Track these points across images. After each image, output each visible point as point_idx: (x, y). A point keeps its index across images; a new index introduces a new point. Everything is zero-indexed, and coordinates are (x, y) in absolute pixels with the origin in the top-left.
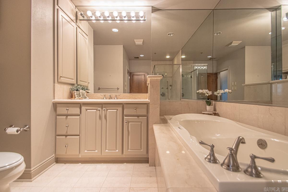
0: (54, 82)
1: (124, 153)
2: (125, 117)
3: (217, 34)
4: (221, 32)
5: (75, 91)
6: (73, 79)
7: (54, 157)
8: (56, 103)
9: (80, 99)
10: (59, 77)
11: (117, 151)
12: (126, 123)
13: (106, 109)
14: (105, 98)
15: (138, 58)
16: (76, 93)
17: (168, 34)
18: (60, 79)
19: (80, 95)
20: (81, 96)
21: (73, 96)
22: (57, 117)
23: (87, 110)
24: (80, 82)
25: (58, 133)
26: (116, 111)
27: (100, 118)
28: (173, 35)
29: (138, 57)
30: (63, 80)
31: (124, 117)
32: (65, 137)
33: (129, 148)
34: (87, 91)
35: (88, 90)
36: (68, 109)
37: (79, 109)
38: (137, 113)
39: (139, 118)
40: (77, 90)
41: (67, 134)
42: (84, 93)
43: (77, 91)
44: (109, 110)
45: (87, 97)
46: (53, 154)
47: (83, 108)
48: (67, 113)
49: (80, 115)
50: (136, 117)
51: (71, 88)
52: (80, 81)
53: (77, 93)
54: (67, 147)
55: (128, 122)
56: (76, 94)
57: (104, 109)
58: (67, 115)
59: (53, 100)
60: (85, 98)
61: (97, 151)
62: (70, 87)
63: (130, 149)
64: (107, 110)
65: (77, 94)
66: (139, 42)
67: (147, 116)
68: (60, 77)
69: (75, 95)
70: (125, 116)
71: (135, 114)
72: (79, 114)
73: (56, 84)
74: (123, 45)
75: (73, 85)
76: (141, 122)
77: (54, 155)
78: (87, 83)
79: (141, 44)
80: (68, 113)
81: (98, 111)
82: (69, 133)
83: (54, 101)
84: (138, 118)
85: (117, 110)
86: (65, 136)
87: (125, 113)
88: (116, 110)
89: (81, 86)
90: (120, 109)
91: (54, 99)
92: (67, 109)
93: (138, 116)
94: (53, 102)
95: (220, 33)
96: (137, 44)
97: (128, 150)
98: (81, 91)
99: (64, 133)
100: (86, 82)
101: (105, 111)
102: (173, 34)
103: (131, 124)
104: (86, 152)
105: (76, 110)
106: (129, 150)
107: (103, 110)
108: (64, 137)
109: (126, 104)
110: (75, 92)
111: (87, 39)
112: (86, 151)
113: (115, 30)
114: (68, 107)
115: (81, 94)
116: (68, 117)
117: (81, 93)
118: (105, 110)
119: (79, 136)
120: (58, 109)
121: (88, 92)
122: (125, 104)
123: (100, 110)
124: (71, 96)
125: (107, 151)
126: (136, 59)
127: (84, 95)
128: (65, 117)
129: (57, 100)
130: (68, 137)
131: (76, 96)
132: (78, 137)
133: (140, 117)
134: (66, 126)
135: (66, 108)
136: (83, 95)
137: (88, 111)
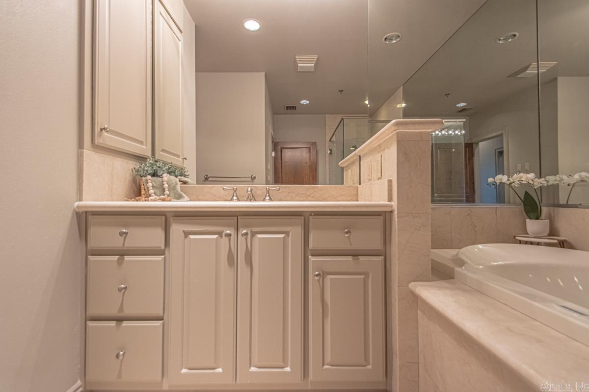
0: (81, 145)
1: (311, 377)
2: (312, 259)
3: (506, 39)
4: (517, 34)
5: (149, 177)
6: (141, 142)
7: (81, 389)
8: (86, 212)
9: (163, 200)
10: (97, 130)
11: (288, 369)
12: (316, 278)
13: (251, 231)
14: (235, 198)
15: (294, 108)
16: (150, 182)
17: (385, 37)
18: (100, 135)
19: (164, 189)
20: (167, 192)
21: (143, 192)
22: (91, 258)
23: (187, 234)
24: (161, 153)
25: (93, 311)
26: (284, 237)
27: (232, 260)
28: (398, 39)
29: (296, 107)
30: (108, 139)
31: (310, 257)
32: (117, 324)
33: (328, 359)
34: (183, 179)
35: (185, 176)
36: (126, 233)
37: (160, 233)
38: (351, 245)
39: (358, 259)
40: (154, 175)
41: (121, 315)
42: (174, 182)
43: (154, 178)
44: (259, 236)
45: (184, 195)
46: (76, 382)
47: (177, 229)
48: (121, 245)
49: (165, 250)
50: (350, 258)
51: (137, 167)
52: (163, 150)
53: (155, 184)
54: (121, 358)
55: (322, 275)
56: (150, 184)
57: (245, 231)
58: (122, 253)
59: (76, 204)
60: (179, 197)
61: (220, 370)
62: (132, 165)
63: (327, 365)
64: (254, 234)
65: (153, 186)
66: (306, 63)
67: (384, 253)
68: (101, 130)
69: (148, 188)
70: (312, 256)
71: (346, 246)
72: (163, 247)
73: (88, 154)
74: (264, 73)
75: (141, 159)
76: (366, 274)
77: (79, 383)
78: (181, 159)
79: (312, 66)
80: (126, 245)
81: (225, 240)
82: (128, 311)
83: (78, 207)
84: (354, 259)
85: (287, 233)
86: (115, 322)
87: (311, 246)
88: (282, 236)
89: (165, 164)
90: (296, 232)
91: (81, 200)
92: (121, 234)
93: (355, 254)
94: (78, 210)
95: (515, 35)
96: (300, 66)
97: (323, 365)
98: (166, 177)
99: (114, 312)
100: (178, 156)
101: (246, 239)
102: (399, 37)
103: (331, 279)
104: (185, 374)
105: (153, 236)
106: (326, 367)
107: (240, 236)
108: (113, 324)
109: (315, 215)
110: (147, 180)
111: (180, 40)
112: (184, 371)
113: (252, 25)
114: (125, 226)
115: (166, 186)
116: (127, 258)
117: (165, 182)
118: (246, 234)
119: (161, 319)
120: (94, 232)
121: (185, 183)
122: (311, 215)
123: (229, 235)
124: (137, 191)
125: (253, 369)
126: (289, 111)
127: (174, 188)
128: (115, 258)
129: (89, 202)
130: (125, 324)
131: (151, 191)
132: (159, 323)
133: (362, 258)
134: (120, 290)
135: (117, 231)
136: (172, 188)
137: (192, 237)
